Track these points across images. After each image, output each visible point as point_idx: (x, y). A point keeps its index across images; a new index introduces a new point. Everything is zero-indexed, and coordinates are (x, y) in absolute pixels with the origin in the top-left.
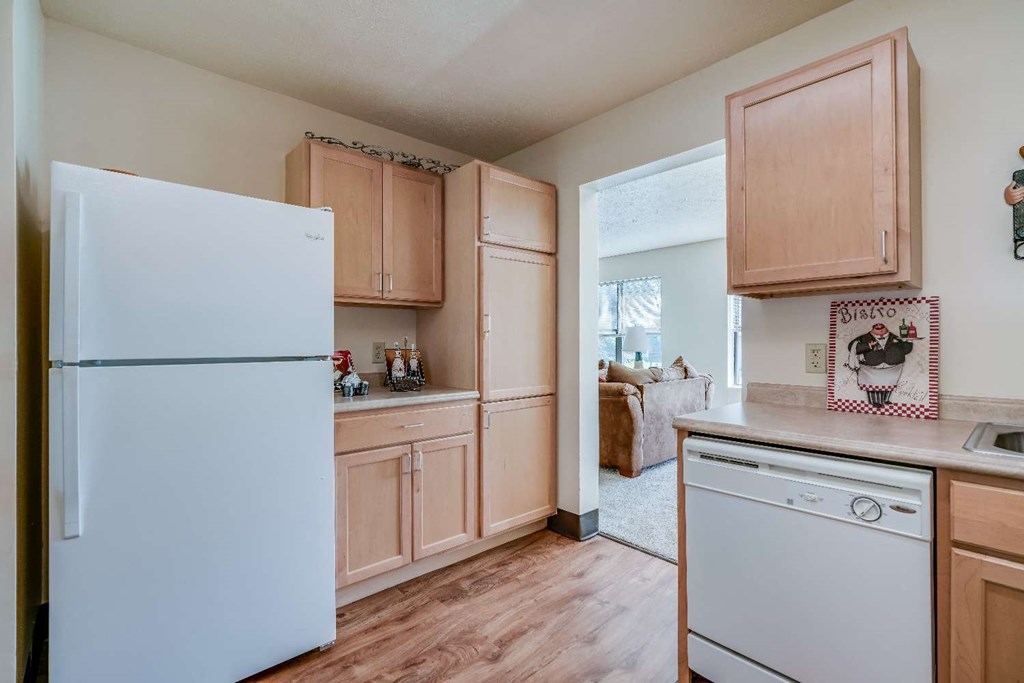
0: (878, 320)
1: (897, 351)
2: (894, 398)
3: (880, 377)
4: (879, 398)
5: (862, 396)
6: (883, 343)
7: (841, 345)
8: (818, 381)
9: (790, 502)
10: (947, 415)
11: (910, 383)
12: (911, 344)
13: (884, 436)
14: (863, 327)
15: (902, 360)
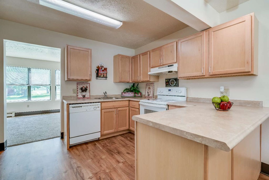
0: (83, 85)
1: (86, 90)
2: (86, 96)
3: (84, 94)
4: (84, 96)
5: (82, 96)
6: (84, 89)
7: (79, 89)
8: (75, 95)
9: (87, 110)
10: (91, 98)
11: (87, 94)
12: (87, 89)
13: (84, 100)
14: (81, 86)
15: (86, 91)
